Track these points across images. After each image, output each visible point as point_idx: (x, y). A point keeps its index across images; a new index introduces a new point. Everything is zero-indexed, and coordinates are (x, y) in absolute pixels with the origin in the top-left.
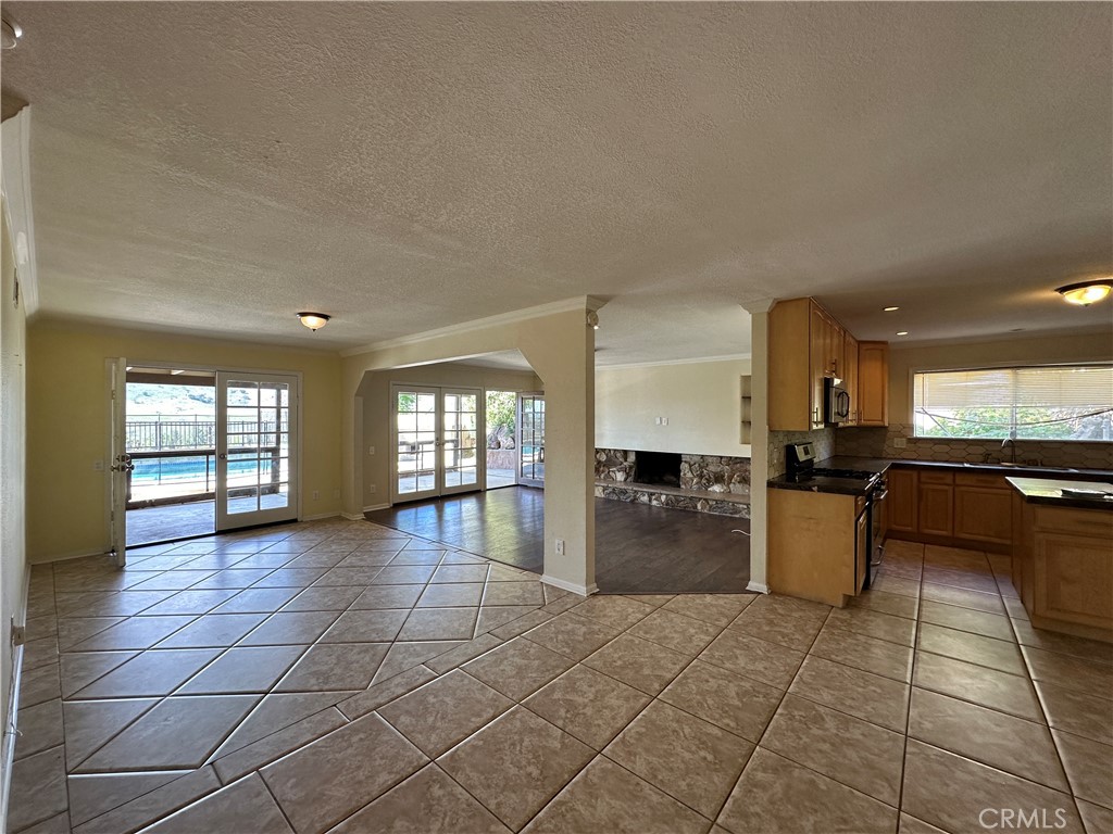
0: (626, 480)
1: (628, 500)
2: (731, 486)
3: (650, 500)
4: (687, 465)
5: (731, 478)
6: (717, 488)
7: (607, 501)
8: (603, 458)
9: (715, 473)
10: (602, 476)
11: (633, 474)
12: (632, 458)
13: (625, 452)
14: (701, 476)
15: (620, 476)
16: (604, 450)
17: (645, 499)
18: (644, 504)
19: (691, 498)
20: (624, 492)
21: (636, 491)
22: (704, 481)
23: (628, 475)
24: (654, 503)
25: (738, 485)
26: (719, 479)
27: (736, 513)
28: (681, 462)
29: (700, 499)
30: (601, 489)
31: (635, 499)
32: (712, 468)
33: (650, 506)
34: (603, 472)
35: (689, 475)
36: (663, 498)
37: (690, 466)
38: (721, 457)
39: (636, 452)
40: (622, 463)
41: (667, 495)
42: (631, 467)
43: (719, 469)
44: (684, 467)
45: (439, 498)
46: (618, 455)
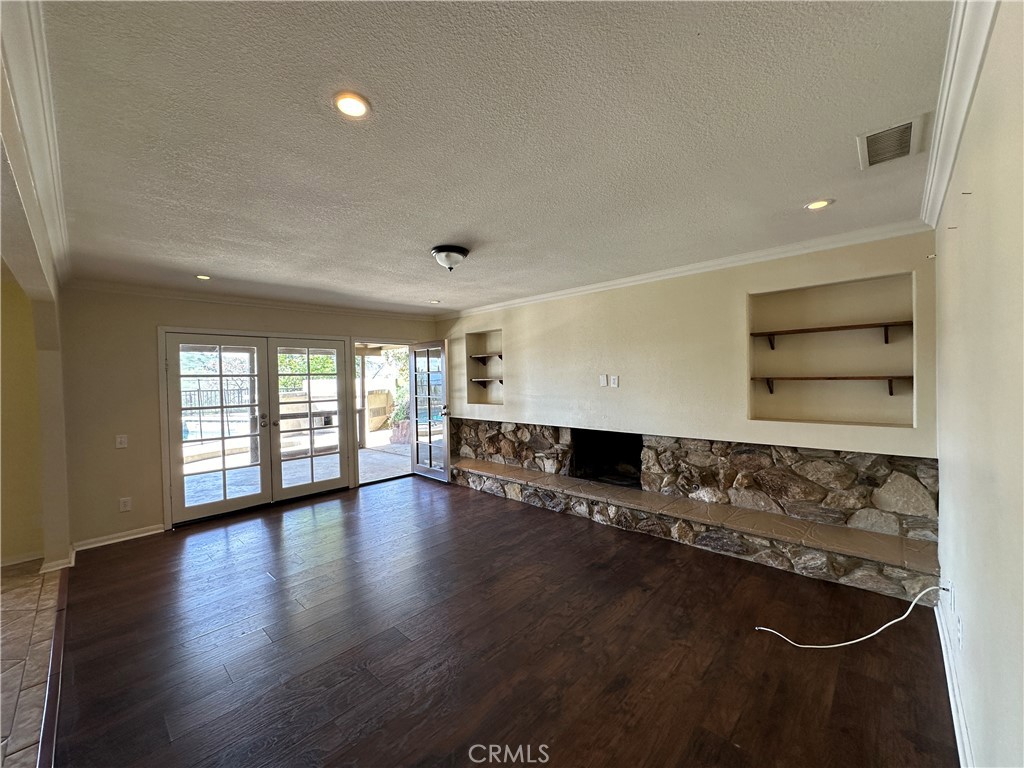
0: (558, 471)
1: (557, 510)
2: (731, 492)
3: (591, 512)
4: (651, 454)
5: (730, 479)
6: (704, 495)
7: (526, 509)
8: (526, 437)
9: (701, 469)
10: (526, 464)
11: (567, 462)
12: (566, 439)
13: (556, 430)
14: (676, 472)
15: (550, 466)
16: (527, 426)
17: (582, 509)
18: (581, 518)
19: (660, 517)
20: (552, 496)
21: (568, 496)
22: (681, 481)
23: (561, 465)
24: (597, 518)
25: (743, 491)
26: (708, 478)
27: (748, 552)
28: (641, 447)
29: (676, 520)
30: (517, 488)
31: (568, 508)
32: (694, 459)
33: (591, 523)
34: (526, 458)
35: (656, 469)
36: (612, 511)
37: (658, 454)
38: (712, 442)
39: (573, 430)
40: (552, 447)
41: (618, 507)
42: (564, 453)
43: (708, 462)
44: (647, 455)
45: (270, 508)
46: (546, 433)
